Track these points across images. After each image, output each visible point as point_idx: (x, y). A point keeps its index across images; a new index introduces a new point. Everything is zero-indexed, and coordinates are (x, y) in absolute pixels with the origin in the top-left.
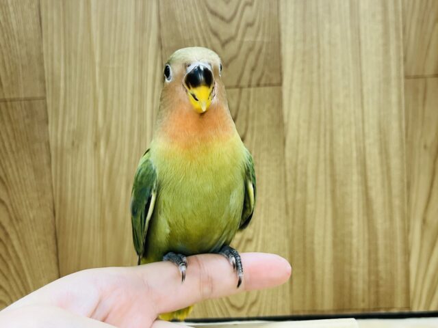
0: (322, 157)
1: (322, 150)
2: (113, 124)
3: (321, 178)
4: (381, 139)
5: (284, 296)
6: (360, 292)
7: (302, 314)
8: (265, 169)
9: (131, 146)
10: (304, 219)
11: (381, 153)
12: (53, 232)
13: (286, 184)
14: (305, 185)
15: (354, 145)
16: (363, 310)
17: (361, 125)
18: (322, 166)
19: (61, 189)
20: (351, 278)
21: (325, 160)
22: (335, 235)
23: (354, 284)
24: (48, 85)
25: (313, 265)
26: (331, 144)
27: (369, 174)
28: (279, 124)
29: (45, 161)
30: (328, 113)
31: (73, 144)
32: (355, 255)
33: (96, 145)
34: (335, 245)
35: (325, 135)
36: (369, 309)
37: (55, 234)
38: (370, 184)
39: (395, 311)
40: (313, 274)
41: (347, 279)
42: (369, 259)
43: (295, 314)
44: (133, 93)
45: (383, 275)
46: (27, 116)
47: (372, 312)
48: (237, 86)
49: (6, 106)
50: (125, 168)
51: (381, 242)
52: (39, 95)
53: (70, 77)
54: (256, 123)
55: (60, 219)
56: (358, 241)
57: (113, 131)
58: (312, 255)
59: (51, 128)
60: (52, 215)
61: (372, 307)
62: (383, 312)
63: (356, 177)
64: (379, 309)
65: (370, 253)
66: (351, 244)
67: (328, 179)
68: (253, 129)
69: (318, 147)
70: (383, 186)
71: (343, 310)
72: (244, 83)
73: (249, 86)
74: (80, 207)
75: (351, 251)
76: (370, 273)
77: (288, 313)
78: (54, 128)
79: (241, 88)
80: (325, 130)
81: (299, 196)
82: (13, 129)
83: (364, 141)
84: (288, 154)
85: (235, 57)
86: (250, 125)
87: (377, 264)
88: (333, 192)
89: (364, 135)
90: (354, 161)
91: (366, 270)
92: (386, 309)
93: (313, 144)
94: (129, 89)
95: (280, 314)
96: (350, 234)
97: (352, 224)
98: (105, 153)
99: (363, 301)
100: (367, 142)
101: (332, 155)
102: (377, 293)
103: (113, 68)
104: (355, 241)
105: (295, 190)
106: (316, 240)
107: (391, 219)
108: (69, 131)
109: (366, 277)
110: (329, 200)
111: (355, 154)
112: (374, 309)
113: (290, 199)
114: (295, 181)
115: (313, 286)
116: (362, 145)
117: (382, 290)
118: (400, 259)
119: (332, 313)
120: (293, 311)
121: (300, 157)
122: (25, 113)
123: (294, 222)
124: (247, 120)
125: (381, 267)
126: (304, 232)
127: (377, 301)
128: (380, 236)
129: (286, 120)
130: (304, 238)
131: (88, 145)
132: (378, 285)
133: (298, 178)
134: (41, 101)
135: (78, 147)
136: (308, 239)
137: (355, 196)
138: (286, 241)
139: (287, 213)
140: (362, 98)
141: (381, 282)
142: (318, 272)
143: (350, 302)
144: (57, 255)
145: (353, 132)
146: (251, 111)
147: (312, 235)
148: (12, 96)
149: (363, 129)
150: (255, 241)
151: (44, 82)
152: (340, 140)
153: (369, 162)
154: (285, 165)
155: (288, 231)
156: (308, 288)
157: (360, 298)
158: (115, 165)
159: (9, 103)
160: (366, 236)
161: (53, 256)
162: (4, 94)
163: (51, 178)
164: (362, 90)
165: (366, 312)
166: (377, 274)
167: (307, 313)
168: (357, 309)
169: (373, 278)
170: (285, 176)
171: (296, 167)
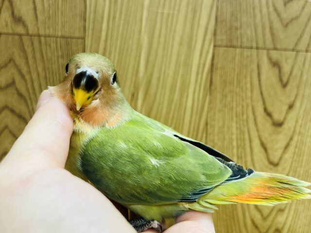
2: (155, 75)
8: (309, 139)
9: (171, 101)
24: (89, 25)
44: (181, 44)
46: (62, 57)
48: (293, 50)
49: (40, 42)
52: (77, 34)
53: (114, 18)
57: (154, 82)
68: (303, 96)
72: (302, 46)
73: (307, 51)
79: (298, 52)
82: (44, 69)
85: (297, 18)
86: (301, 92)
94: (177, 39)
103: (162, 14)
122: (60, 54)
124: (298, 87)
134: (80, 41)
146: (305, 77)
148: (47, 32)
150: (287, 211)
151: (85, 20)
159: (42, 39)
162: (38, 29)
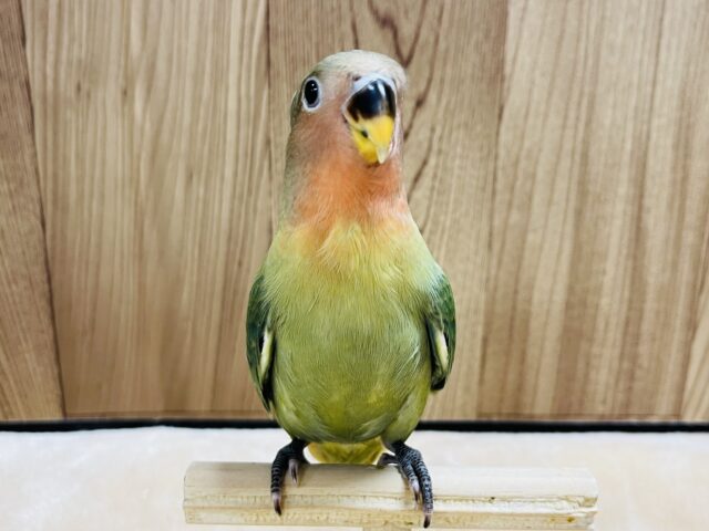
0: (568, 146)
1: (569, 133)
3: (561, 185)
4: (681, 119)
5: (467, 389)
6: (601, 388)
7: (495, 419)
10: (519, 259)
11: (676, 147)
12: (41, 259)
13: (494, 193)
14: (530, 198)
15: (630, 126)
16: (603, 416)
17: (649, 89)
18: (565, 163)
19: (55, 175)
20: (588, 364)
21: (573, 153)
22: (571, 290)
23: (593, 375)
25: (525, 341)
26: (588, 123)
27: (649, 183)
28: (496, 76)
29: (22, 121)
30: (590, 62)
31: (79, 88)
32: (601, 325)
33: (126, 94)
34: (568, 306)
35: (579, 104)
36: (611, 415)
37: (47, 262)
38: (648, 202)
39: (654, 420)
40: (523, 353)
41: (581, 365)
42: (625, 333)
43: (484, 419)
45: (644, 361)
47: (615, 421)
50: (184, 145)
51: (650, 306)
54: (449, 70)
55: (54, 237)
56: (610, 303)
58: (526, 322)
59: (32, 51)
60: (40, 226)
61: (617, 412)
62: (634, 420)
63: (624, 189)
64: (628, 415)
65: (627, 323)
66: (597, 306)
67: (574, 187)
69: (564, 127)
70: (670, 206)
71: (567, 415)
74: (94, 213)
75: (594, 318)
76: (622, 357)
77: (472, 417)
78: (38, 53)
80: (581, 94)
81: (515, 217)
83: (649, 121)
84: (505, 136)
87: (636, 344)
88: (579, 213)
89: (651, 108)
90: (626, 158)
91: (617, 352)
92: (640, 416)
93: (554, 121)
95: (457, 417)
96: (598, 290)
97: (604, 272)
98: (144, 111)
99: (604, 402)
100: (655, 122)
101: (586, 143)
102: (630, 389)
104: (604, 302)
105: (510, 205)
106: (536, 297)
107: (675, 266)
108: (70, 63)
109: (616, 364)
110: (569, 228)
111: (628, 146)
112: (620, 416)
113: (497, 222)
114: (512, 189)
115: (521, 375)
116: (645, 128)
117: (638, 386)
118: (678, 336)
119: (548, 420)
120: (480, 414)
121: (527, 144)
123: (500, 262)
125: (644, 349)
126: (517, 281)
127: (627, 404)
128: (651, 295)
129: (508, 69)
130: (516, 292)
131: (110, 92)
132: (632, 377)
133: (519, 183)
135: (89, 95)
136: (522, 295)
137: (618, 222)
138: (483, 297)
139: (490, 246)
140: (660, 36)
141: (639, 373)
142: (533, 352)
143: (581, 403)
144: (51, 302)
145: (633, 102)
147: (531, 287)
149: (652, 96)
152: (606, 116)
153: (651, 162)
154: (496, 157)
155: (488, 280)
156: (512, 377)
157: (599, 397)
158: (165, 137)
160: (627, 294)
161: (43, 304)
163: (35, 155)
164: (661, 20)
165: (606, 420)
166: (634, 359)
167: (504, 419)
168: (591, 415)
169: (626, 365)
170: (495, 179)
171: (516, 163)
